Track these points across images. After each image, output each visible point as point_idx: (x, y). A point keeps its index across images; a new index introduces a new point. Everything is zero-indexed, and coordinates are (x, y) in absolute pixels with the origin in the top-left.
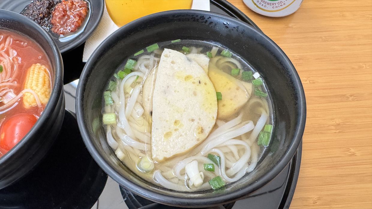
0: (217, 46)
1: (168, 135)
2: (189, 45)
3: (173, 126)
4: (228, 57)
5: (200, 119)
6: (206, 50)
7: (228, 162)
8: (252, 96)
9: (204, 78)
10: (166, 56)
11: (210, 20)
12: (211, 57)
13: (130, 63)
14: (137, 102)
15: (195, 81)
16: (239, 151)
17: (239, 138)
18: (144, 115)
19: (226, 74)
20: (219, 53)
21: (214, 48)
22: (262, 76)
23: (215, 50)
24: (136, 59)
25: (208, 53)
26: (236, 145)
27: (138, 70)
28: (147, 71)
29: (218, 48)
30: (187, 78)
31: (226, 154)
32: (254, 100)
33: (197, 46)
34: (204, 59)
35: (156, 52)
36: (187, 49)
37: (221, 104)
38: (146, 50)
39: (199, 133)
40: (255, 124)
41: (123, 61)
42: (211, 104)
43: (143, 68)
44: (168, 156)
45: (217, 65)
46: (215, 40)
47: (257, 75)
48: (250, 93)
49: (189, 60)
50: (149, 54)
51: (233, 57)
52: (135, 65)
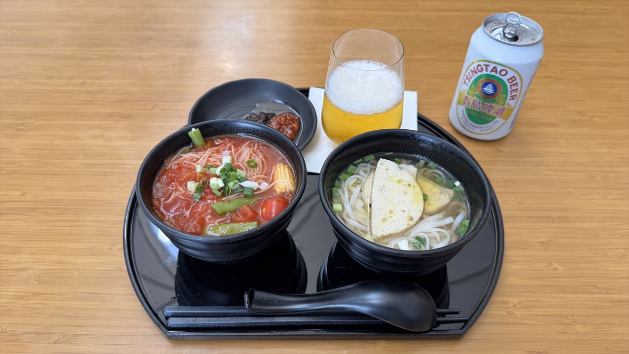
0: (424, 160)
1: (384, 220)
2: (400, 157)
3: (389, 214)
4: (434, 169)
5: (409, 211)
6: (414, 162)
7: (431, 243)
8: (452, 200)
9: (413, 183)
10: (381, 164)
11: (418, 138)
12: (419, 168)
13: (351, 168)
14: (358, 197)
15: (405, 184)
16: (441, 237)
17: (441, 227)
18: (364, 207)
19: (432, 182)
20: (426, 165)
21: (421, 161)
22: (461, 184)
23: (422, 162)
24: (356, 165)
25: (416, 164)
26: (438, 232)
27: (358, 174)
28: (366, 175)
29: (424, 162)
30: (399, 181)
31: (430, 238)
32: (454, 203)
33: (407, 158)
34: (413, 169)
35: (371, 161)
36: (398, 160)
37: (426, 204)
38: (363, 159)
39: (409, 220)
40: (455, 219)
41: (346, 166)
42: (418, 201)
43: (361, 172)
44: (385, 234)
45: (424, 175)
46: (423, 155)
47: (457, 183)
48: (452, 196)
49: (401, 168)
50: (366, 162)
51: (438, 168)
52: (355, 170)
